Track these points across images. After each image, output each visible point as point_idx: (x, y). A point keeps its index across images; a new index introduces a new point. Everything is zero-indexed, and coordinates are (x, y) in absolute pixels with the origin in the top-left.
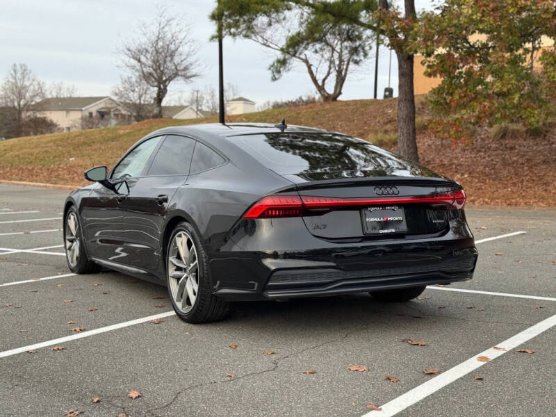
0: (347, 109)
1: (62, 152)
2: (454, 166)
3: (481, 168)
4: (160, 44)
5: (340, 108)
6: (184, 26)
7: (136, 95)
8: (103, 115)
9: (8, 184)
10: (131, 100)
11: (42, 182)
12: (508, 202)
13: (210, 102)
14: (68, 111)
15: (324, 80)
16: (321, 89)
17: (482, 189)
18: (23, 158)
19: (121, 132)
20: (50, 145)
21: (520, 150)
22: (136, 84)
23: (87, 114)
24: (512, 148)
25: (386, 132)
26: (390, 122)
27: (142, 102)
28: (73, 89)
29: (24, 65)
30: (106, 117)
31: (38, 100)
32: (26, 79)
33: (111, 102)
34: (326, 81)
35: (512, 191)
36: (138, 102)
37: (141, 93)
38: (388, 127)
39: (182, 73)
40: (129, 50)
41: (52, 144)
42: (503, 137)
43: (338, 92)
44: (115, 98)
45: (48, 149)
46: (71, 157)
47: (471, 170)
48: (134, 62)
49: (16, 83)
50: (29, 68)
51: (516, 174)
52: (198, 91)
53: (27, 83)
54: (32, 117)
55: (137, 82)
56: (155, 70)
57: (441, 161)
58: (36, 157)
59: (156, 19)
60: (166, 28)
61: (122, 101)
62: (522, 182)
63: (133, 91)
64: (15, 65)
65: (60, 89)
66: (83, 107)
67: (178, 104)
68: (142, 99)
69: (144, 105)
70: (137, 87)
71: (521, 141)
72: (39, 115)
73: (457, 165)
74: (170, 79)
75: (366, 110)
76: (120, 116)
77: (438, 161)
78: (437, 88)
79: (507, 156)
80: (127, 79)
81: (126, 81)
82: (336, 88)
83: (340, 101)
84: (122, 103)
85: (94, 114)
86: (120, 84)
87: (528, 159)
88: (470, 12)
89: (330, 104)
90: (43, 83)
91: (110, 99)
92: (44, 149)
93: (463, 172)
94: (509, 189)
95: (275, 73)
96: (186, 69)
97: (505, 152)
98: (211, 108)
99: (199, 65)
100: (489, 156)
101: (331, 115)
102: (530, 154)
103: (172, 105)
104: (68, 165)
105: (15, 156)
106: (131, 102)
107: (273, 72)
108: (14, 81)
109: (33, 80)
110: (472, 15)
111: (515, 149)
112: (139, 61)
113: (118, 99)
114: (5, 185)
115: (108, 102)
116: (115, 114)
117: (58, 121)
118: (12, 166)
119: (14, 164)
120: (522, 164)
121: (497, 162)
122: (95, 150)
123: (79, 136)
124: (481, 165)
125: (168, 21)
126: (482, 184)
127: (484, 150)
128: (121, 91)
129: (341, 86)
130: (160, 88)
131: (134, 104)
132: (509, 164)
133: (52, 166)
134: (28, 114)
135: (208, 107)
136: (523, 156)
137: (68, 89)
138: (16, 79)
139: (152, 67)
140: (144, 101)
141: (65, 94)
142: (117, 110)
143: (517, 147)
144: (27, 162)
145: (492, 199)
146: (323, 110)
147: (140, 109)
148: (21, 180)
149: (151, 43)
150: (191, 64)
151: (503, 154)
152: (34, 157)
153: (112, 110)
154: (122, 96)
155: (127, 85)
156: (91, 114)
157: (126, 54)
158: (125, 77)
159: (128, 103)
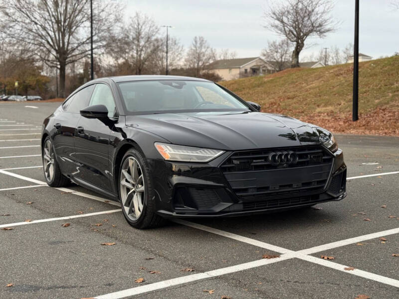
4: (300, 6)
7: (279, 55)
8: (255, 71)
10: (275, 59)
13: (334, 58)
14: (230, 69)
19: (266, 80)
22: (279, 47)
23: (244, 70)
27: (283, 60)
28: (235, 54)
29: (202, 37)
30: (257, 72)
31: (211, 61)
32: (203, 47)
33: (260, 61)
36: (280, 60)
37: (282, 54)
40: (274, 14)
44: (263, 58)
49: (197, 50)
50: (205, 40)
52: (326, 49)
53: (203, 50)
54: (206, 73)
55: (280, 45)
56: (295, 28)
61: (269, 60)
63: (277, 52)
64: (196, 38)
65: (226, 54)
66: (241, 65)
67: (309, 61)
68: (283, 57)
69: (284, 62)
70: (280, 49)
72: (211, 72)
74: (307, 35)
76: (266, 71)
81: (272, 45)
84: (268, 61)
85: (249, 70)
86: (267, 47)
90: (215, 50)
91: (260, 59)
96: (320, 25)
98: (336, 63)
99: (332, 22)
103: (306, 61)
106: (275, 61)
108: (194, 49)
109: (208, 48)
112: (282, 22)
113: (266, 58)
116: (263, 70)
117: (222, 75)
123: (233, 84)
128: (268, 53)
130: (298, 43)
131: (277, 62)
134: (204, 71)
135: (333, 62)
137: (232, 54)
138: (196, 48)
139: (292, 26)
140: (285, 59)
141: (229, 57)
142: (265, 66)
147: (282, 65)
149: (292, 6)
150: (326, 21)
153: (261, 67)
154: (269, 56)
155: (272, 48)
156: (246, 70)
157: (271, 17)
158: (272, 42)
159: (273, 62)
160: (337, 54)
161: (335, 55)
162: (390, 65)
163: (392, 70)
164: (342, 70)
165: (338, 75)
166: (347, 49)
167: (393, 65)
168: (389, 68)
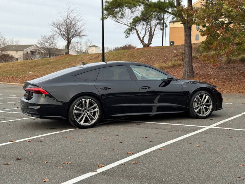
0: (155, 50)
1: (25, 69)
2: (209, 76)
3: (222, 76)
4: (68, 21)
5: (152, 50)
6: (79, 13)
7: (48, 44)
8: (33, 53)
9: (4, 84)
10: (46, 46)
11: (20, 83)
12: (238, 91)
14: (17, 51)
15: (143, 38)
16: (142, 41)
17: (225, 86)
18: (7, 72)
19: (51, 61)
20: (19, 66)
21: (237, 68)
23: (26, 52)
24: (234, 68)
25: (175, 60)
26: (176, 56)
27: (51, 47)
28: (18, 41)
30: (34, 54)
33: (37, 47)
34: (144, 38)
35: (238, 86)
36: (49, 47)
37: (50, 43)
38: (176, 58)
39: (78, 34)
40: (54, 24)
41: (20, 66)
42: (229, 63)
43: (150, 43)
44: (38, 45)
45: (18, 68)
46: (30, 72)
47: (217, 77)
48: (56, 29)
51: (238, 79)
55: (48, 38)
56: (66, 33)
57: (203, 73)
58: (13, 72)
59: (66, 10)
60: (71, 14)
61: (42, 47)
62: (242, 83)
63: (47, 42)
65: (12, 41)
66: (23, 49)
68: (51, 46)
69: (52, 48)
70: (49, 40)
71: (237, 65)
72: (4, 53)
73: (210, 75)
74: (72, 37)
75: (164, 51)
76: (41, 54)
77: (201, 73)
78: (205, 41)
79: (232, 71)
80: (44, 37)
81: (43, 38)
82: (149, 41)
83: (151, 47)
84: (41, 47)
85: (29, 53)
86: (41, 39)
87: (242, 72)
88: (227, 7)
89: (146, 48)
91: (36, 46)
92: (16, 68)
93: (214, 78)
94: (237, 86)
95: (127, 35)
96: (80, 32)
97: (231, 69)
99: (85, 31)
100: (224, 71)
101: (148, 53)
102: (242, 70)
104: (29, 75)
105: (3, 71)
106: (46, 47)
107: (126, 34)
109: (2, 37)
110: (228, 8)
111: (235, 68)
114: (2, 84)
115: (35, 47)
116: (38, 53)
118: (3, 76)
119: (3, 75)
120: (240, 74)
121: (228, 74)
122: (40, 69)
124: (222, 75)
125: (72, 11)
126: (224, 84)
127: (221, 68)
128: (41, 42)
129: (151, 40)
130: (68, 41)
131: (47, 48)
132: (234, 75)
133: (22, 76)
136: (240, 71)
137: (16, 41)
139: (64, 32)
140: (52, 46)
141: (14, 44)
142: (39, 50)
143: (236, 67)
144: (9, 74)
145: (231, 90)
146: (144, 51)
147: (50, 50)
148: (10, 82)
149: (64, 20)
151: (230, 70)
152: (12, 72)
153: (37, 51)
154: (42, 44)
155: (44, 40)
156: (27, 52)
157: (52, 26)
158: (43, 36)
159: (44, 48)
160: (81, 45)
161: (80, 45)
162: (116, 55)
163: (118, 58)
164: (93, 57)
165: (91, 60)
166: (86, 42)
167: (118, 56)
168: (116, 57)
